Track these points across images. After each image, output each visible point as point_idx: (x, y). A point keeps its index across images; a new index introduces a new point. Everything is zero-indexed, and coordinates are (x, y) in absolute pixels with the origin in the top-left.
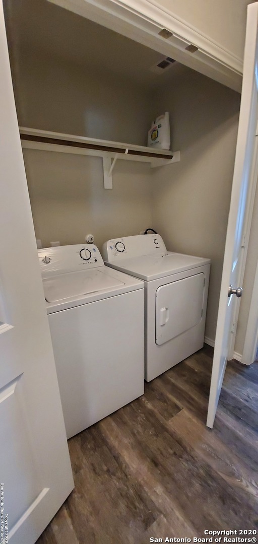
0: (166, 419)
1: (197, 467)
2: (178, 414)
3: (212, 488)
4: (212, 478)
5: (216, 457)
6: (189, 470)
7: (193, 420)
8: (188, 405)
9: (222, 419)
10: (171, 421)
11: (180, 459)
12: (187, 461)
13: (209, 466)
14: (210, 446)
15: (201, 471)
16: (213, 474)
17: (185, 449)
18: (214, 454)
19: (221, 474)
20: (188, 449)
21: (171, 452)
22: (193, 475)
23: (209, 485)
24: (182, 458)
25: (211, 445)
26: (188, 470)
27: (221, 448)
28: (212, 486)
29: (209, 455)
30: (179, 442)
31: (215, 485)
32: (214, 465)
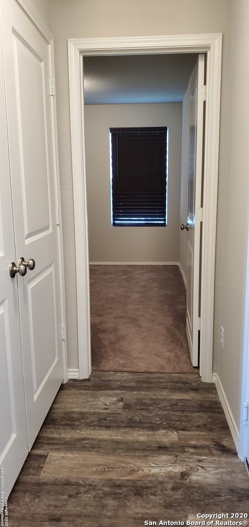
0: (36, 475)
1: (100, 489)
2: (46, 461)
3: (124, 494)
4: (120, 486)
5: (111, 469)
6: (95, 497)
7: (68, 456)
8: (51, 447)
9: (95, 437)
10: (44, 472)
11: (79, 495)
12: (87, 492)
13: (110, 480)
14: (98, 465)
15: (106, 489)
16: (117, 484)
17: (78, 485)
18: (108, 468)
19: (124, 478)
20: (81, 482)
21: (66, 497)
22: (101, 497)
23: (120, 494)
24: (80, 493)
25: (100, 463)
26: (93, 497)
27: (110, 459)
28: (124, 492)
29: (103, 472)
30: (68, 483)
31: (125, 489)
32: (113, 476)
